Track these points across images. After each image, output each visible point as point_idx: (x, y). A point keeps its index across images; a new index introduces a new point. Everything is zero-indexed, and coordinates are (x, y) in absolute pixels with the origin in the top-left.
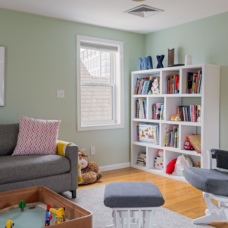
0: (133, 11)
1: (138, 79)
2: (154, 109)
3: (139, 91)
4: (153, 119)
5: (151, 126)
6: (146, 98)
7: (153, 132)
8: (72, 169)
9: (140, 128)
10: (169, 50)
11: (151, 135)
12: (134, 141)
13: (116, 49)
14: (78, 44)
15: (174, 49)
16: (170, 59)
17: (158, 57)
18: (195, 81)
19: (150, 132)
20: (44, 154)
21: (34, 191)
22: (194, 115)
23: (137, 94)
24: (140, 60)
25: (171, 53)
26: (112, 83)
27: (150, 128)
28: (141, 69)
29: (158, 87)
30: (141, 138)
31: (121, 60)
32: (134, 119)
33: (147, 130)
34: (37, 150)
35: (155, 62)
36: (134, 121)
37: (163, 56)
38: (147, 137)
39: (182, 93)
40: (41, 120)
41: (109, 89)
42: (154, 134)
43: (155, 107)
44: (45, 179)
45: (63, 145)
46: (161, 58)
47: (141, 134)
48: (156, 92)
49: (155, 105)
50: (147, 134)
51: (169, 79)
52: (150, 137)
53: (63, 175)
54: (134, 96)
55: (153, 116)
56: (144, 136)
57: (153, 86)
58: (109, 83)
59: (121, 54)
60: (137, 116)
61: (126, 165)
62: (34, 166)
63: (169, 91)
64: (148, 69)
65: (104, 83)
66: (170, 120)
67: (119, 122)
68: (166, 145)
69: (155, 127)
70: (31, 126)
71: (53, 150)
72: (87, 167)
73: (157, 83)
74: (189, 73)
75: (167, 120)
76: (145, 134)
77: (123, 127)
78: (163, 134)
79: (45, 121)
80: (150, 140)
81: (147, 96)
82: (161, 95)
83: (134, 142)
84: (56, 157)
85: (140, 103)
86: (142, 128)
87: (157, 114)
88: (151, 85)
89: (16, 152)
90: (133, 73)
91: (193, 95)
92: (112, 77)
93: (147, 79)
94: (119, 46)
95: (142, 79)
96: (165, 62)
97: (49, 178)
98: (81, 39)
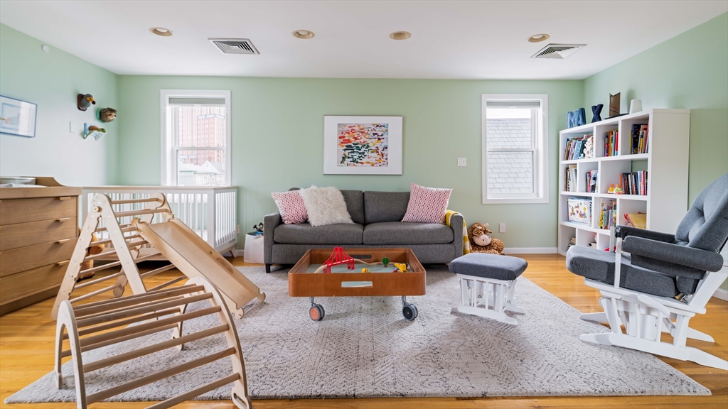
0: (542, 54)
1: (568, 140)
2: (588, 178)
3: (570, 155)
4: (587, 191)
5: (582, 201)
6: (576, 164)
7: (585, 209)
8: (455, 240)
9: (569, 204)
10: (611, 96)
11: (583, 213)
12: (564, 221)
13: (538, 104)
14: (484, 104)
15: (619, 93)
16: (612, 109)
17: (594, 108)
18: (642, 137)
19: (581, 209)
20: (426, 223)
21: (402, 252)
22: (642, 186)
23: (567, 159)
24: (569, 115)
25: (616, 99)
26: (533, 147)
27: (581, 204)
28: (571, 125)
29: (592, 149)
30: (571, 217)
31: (544, 117)
32: (562, 192)
33: (578, 207)
34: (424, 218)
35: (590, 115)
36: (562, 195)
37: (601, 106)
38: (577, 215)
39: (623, 154)
40: (431, 189)
41: (530, 155)
42: (587, 212)
43: (590, 176)
44: (425, 246)
45: (449, 214)
46: (598, 110)
47: (570, 211)
48: (590, 155)
49: (590, 173)
50: (578, 212)
51: (607, 137)
52: (582, 215)
53: (446, 245)
54: (563, 163)
55: (587, 188)
56: (574, 214)
57: (585, 147)
58: (530, 147)
59: (544, 110)
60: (567, 188)
61: (553, 250)
62: (414, 231)
63: (607, 152)
64: (579, 125)
65: (521, 147)
66: (606, 192)
67: (541, 196)
68: (601, 228)
69: (587, 202)
70: (419, 193)
71: (440, 219)
72: (490, 244)
73: (591, 143)
74: (634, 125)
75: (601, 193)
76: (575, 212)
77: (547, 201)
78: (597, 211)
79: (435, 189)
80: (581, 219)
81: (577, 161)
82: (594, 159)
83: (562, 222)
84: (439, 226)
85: (571, 170)
86: (572, 203)
87: (592, 184)
88: (583, 147)
89: (405, 219)
90: (562, 132)
91: (639, 156)
92: (534, 141)
93: (580, 139)
94: (542, 99)
95: (574, 139)
96: (605, 112)
97: (429, 246)
98: (487, 98)
